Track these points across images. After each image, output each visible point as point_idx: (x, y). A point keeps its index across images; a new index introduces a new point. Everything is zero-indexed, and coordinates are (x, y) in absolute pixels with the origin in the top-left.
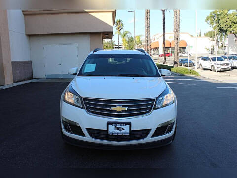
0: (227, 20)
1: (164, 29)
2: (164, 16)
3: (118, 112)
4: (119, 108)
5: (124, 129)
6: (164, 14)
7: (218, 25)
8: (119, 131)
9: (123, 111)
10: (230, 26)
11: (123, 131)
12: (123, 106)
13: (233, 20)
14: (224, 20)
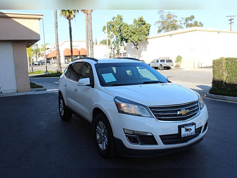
0: (128, 31)
1: (71, 37)
2: (70, 25)
3: (184, 115)
4: (183, 112)
5: (191, 130)
6: (70, 23)
7: (120, 34)
8: (188, 132)
9: (187, 114)
10: (131, 36)
11: (191, 131)
12: (186, 109)
13: (133, 31)
14: (125, 30)
